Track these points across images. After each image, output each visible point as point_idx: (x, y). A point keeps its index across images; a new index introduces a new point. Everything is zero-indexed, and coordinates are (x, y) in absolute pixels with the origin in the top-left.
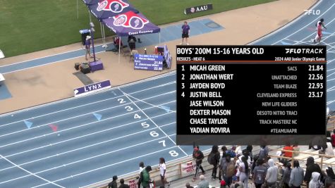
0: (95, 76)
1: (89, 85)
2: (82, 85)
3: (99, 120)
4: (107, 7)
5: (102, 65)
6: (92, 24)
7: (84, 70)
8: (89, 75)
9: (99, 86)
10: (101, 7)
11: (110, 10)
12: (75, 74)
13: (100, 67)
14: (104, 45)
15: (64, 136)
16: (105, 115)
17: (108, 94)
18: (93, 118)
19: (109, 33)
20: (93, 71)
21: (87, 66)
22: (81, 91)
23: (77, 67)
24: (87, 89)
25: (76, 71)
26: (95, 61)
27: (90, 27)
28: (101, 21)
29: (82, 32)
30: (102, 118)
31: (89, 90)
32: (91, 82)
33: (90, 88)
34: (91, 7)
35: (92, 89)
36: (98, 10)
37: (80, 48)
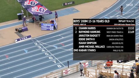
0: (25, 34)
1: (22, 37)
2: (19, 38)
3: (27, 52)
4: (29, 3)
5: (27, 28)
6: (22, 11)
7: (19, 31)
8: (22, 33)
9: (26, 38)
10: (26, 3)
11: (30, 4)
12: (15, 33)
13: (26, 30)
14: (28, 20)
15: (11, 60)
16: (29, 50)
17: (30, 41)
18: (24, 52)
19: (30, 15)
20: (24, 31)
21: (21, 29)
22: (18, 40)
23: (16, 30)
24: (21, 39)
25: (16, 31)
26: (24, 27)
27: (22, 12)
28: (26, 10)
29: (18, 14)
30: (28, 52)
31: (22, 40)
33: (22, 39)
34: (22, 3)
36: (25, 5)
37: (17, 21)
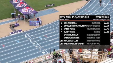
0: (17, 28)
1: (15, 31)
2: (12, 31)
3: (19, 43)
4: (20, 6)
5: (19, 24)
6: (15, 11)
7: (13, 27)
9: (18, 31)
12: (10, 28)
13: (18, 25)
16: (20, 41)
17: (21, 34)
18: (17, 42)
19: (21, 14)
20: (16, 27)
21: (14, 25)
22: (12, 33)
23: (10, 26)
24: (14, 33)
25: (10, 27)
26: (16, 23)
27: (14, 12)
28: (18, 10)
29: (12, 14)
32: (15, 30)
33: (15, 32)
34: (15, 6)
35: (16, 33)
36: (17, 7)
37: (11, 19)
